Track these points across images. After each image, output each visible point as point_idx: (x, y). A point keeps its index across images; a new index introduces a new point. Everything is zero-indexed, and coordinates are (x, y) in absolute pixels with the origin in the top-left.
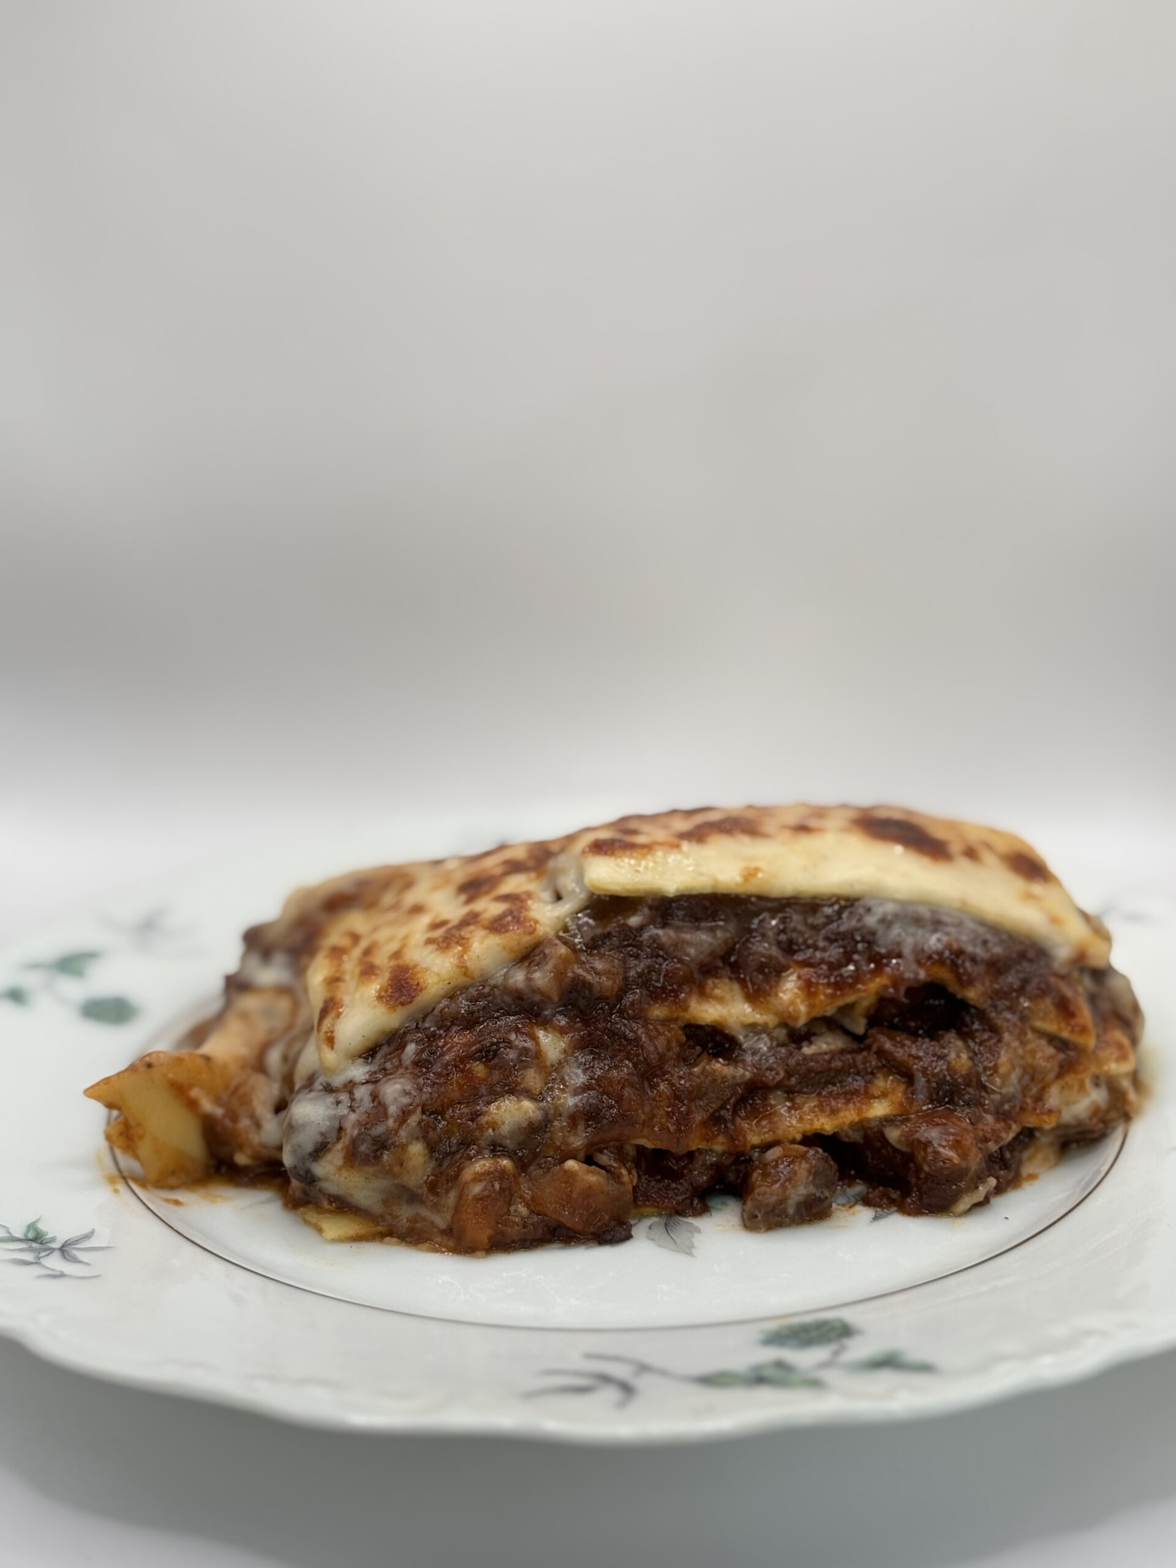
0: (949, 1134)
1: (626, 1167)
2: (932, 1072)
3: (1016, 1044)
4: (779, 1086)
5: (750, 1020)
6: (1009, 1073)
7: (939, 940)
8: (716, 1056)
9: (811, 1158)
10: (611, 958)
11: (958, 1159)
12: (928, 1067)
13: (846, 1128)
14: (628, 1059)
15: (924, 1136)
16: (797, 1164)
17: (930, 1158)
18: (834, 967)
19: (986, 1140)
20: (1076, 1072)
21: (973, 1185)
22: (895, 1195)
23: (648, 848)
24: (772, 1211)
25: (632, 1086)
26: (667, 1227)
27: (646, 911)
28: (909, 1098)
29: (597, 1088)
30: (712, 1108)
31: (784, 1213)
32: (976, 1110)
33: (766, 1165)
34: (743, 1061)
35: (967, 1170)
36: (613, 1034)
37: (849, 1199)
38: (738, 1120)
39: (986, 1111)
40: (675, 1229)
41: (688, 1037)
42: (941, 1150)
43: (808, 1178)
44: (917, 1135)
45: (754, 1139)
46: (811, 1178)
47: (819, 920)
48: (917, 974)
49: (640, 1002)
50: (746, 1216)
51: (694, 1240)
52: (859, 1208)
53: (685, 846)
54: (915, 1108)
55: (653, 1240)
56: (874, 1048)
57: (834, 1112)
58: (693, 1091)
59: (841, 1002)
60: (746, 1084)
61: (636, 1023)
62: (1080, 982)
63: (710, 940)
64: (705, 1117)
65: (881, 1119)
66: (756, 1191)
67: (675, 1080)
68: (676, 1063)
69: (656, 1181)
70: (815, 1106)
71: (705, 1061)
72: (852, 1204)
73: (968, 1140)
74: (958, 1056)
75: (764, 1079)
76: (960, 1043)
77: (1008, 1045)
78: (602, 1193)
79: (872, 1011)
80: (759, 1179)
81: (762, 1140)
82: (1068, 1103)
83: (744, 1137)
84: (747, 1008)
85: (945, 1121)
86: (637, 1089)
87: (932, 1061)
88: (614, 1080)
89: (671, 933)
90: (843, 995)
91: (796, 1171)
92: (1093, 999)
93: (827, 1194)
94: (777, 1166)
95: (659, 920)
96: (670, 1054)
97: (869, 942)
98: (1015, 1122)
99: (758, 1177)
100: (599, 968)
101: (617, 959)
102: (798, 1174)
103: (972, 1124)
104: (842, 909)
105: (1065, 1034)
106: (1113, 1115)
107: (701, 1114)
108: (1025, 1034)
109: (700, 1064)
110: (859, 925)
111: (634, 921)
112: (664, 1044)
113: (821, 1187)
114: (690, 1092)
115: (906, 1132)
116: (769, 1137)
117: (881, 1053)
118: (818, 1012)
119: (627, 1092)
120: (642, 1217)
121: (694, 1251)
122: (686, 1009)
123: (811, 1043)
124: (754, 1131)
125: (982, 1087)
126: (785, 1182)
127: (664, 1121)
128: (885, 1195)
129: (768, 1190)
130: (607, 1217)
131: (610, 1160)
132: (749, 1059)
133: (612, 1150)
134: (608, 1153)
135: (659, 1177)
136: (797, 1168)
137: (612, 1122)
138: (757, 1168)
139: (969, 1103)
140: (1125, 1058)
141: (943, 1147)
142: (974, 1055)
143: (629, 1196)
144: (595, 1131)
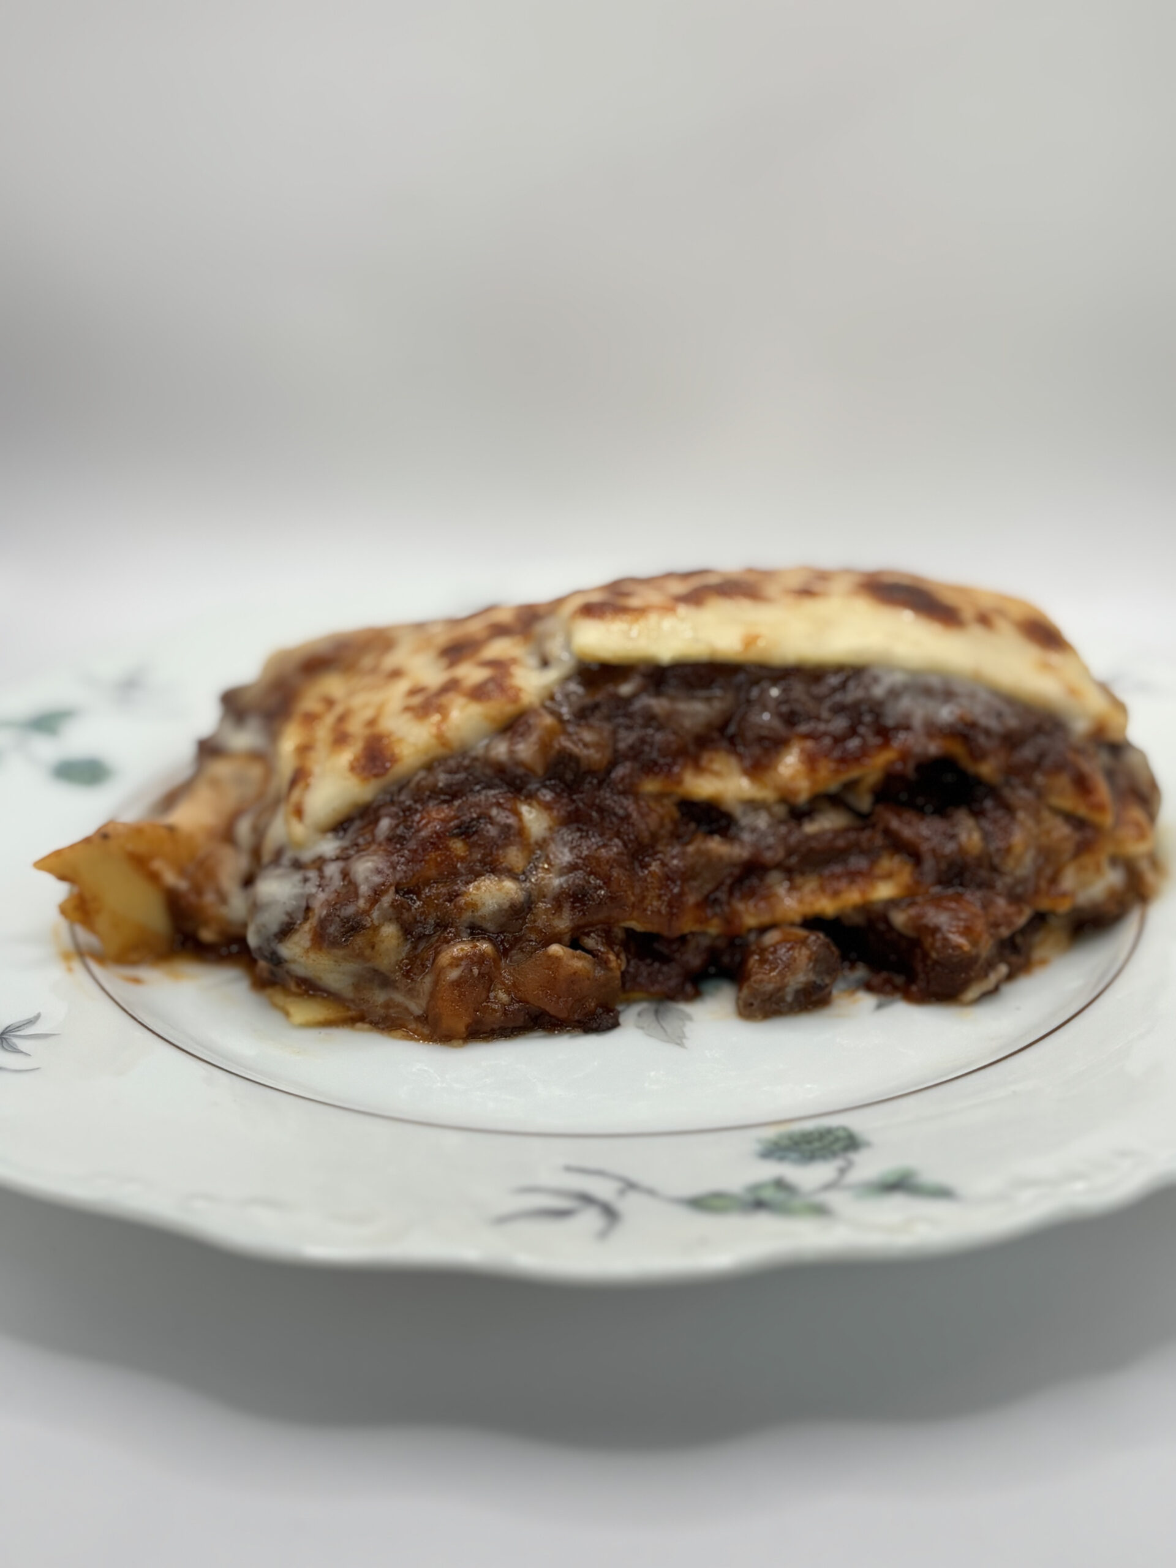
0: (959, 919)
1: (614, 952)
2: (943, 853)
4: (778, 866)
5: (749, 795)
6: (1023, 854)
8: (711, 833)
9: (812, 945)
10: (600, 729)
11: (969, 946)
12: (937, 847)
13: (848, 910)
14: (618, 837)
15: (932, 921)
16: (797, 951)
17: (938, 945)
18: (839, 740)
19: (996, 925)
21: (983, 974)
22: (899, 980)
23: (641, 612)
24: (770, 999)
25: (621, 865)
26: (658, 1014)
28: (916, 879)
29: (584, 868)
30: (706, 889)
31: (782, 1000)
32: (988, 893)
33: (762, 951)
34: (741, 839)
35: (978, 956)
36: (601, 810)
37: (850, 984)
38: (734, 902)
40: (666, 1016)
41: (683, 814)
42: (951, 936)
43: (808, 965)
44: (925, 920)
45: (752, 922)
46: (811, 965)
47: (820, 690)
48: (927, 747)
50: (741, 1003)
51: (685, 1029)
52: (861, 995)
53: (682, 609)
54: (922, 890)
55: (642, 1028)
56: (880, 827)
57: (836, 894)
58: (687, 871)
60: (743, 863)
61: (626, 798)
62: (1097, 756)
63: (706, 710)
64: (699, 899)
65: (885, 901)
66: (753, 979)
67: (667, 860)
68: (669, 840)
69: (646, 964)
70: (816, 888)
71: (700, 838)
72: (853, 989)
73: (980, 925)
74: (970, 836)
75: (762, 858)
76: (971, 822)
77: (1022, 824)
78: (589, 979)
79: (878, 787)
80: (756, 966)
81: (759, 922)
83: (741, 919)
84: (746, 783)
85: (954, 905)
86: (626, 869)
87: (942, 841)
88: (602, 859)
91: (795, 957)
92: (1110, 775)
93: (827, 980)
94: (774, 952)
96: (663, 831)
97: (876, 714)
99: (754, 964)
100: (587, 740)
101: (606, 730)
102: (798, 961)
103: (983, 907)
104: (847, 678)
105: (1082, 811)
106: (1130, 897)
107: (695, 895)
109: (694, 842)
111: (626, 689)
112: (657, 822)
113: (822, 975)
114: (683, 873)
115: (913, 916)
116: (766, 919)
117: (888, 832)
118: (821, 788)
119: (615, 873)
120: (629, 1002)
121: (684, 1041)
122: (679, 782)
123: (812, 820)
124: (750, 912)
125: (994, 869)
126: (784, 969)
127: (655, 903)
128: (888, 981)
129: (766, 977)
130: (593, 1004)
131: (597, 944)
132: (746, 837)
133: (600, 933)
134: (596, 937)
135: (649, 961)
136: (796, 955)
137: (600, 903)
138: (753, 953)
139: (981, 886)
140: (1142, 835)
141: (953, 933)
142: (986, 836)
143: (617, 982)
144: (581, 913)
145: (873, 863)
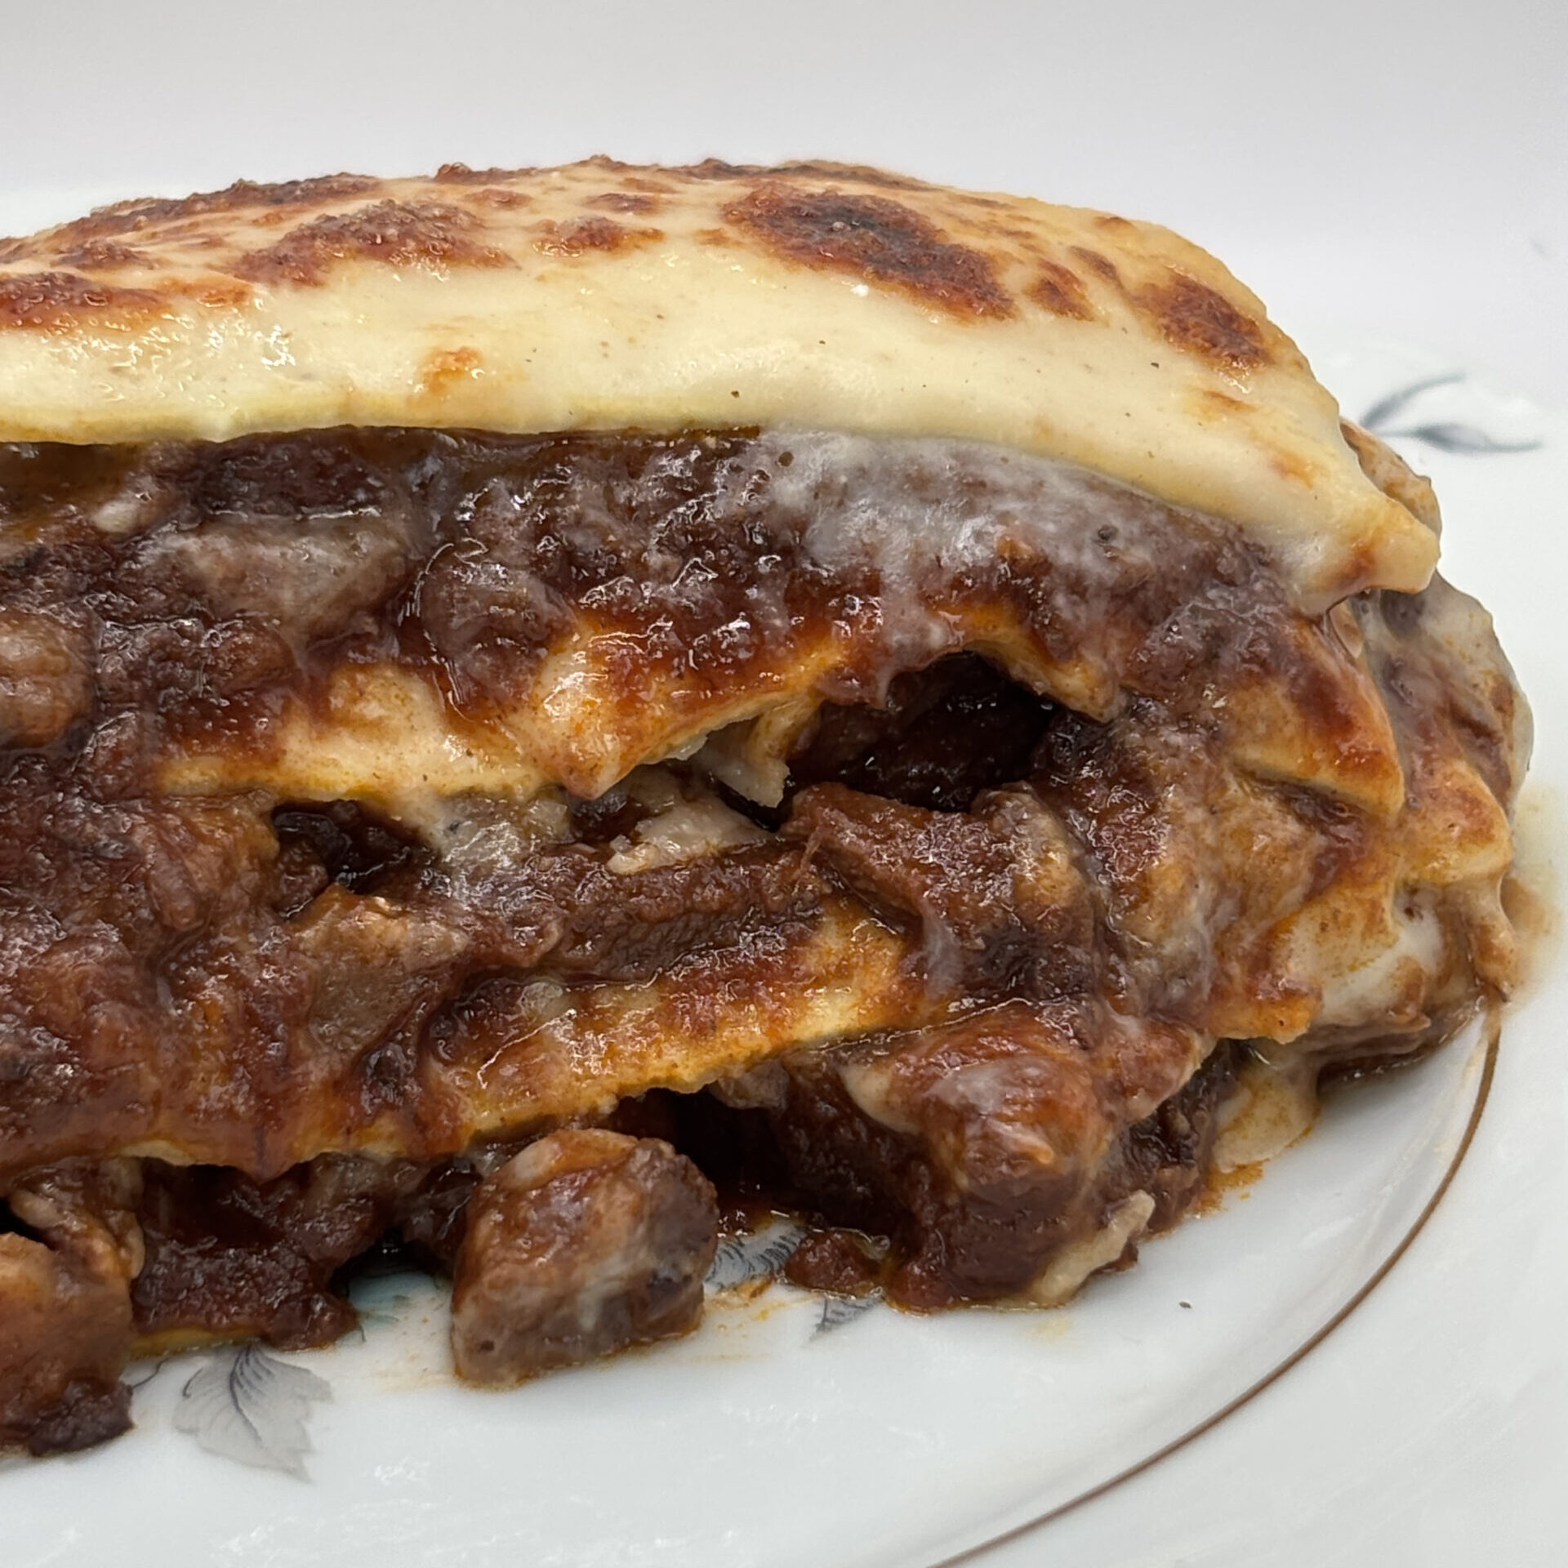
0: (1024, 1082)
1: (108, 1228)
2: (975, 909)
3: (1197, 815)
4: (547, 965)
5: (464, 782)
6: (1183, 896)
7: (979, 536)
8: (364, 889)
9: (641, 1176)
10: (48, 625)
11: (1052, 1153)
12: (962, 893)
13: (737, 1072)
14: (108, 918)
15: (955, 1091)
16: (602, 1193)
17: (972, 1155)
18: (689, 622)
19: (1121, 1091)
20: (1358, 882)
21: (1091, 1220)
22: (876, 1248)
23: (149, 303)
24: (536, 1326)
25: (119, 994)
26: (237, 1388)
27: (148, 484)
28: (911, 979)
29: (17, 1006)
30: (356, 1039)
31: (570, 1325)
32: (1096, 1007)
33: (515, 1195)
34: (443, 901)
35: (1076, 1177)
36: (59, 847)
37: (751, 1267)
38: (436, 1066)
39: (1120, 1008)
40: (259, 1392)
41: (285, 840)
42: (1005, 1129)
43: (632, 1231)
44: (937, 1089)
45: (483, 1117)
46: (641, 1230)
47: (647, 490)
48: (924, 632)
49: (139, 749)
50: (460, 1344)
51: (311, 1428)
52: (780, 1295)
53: (260, 294)
54: (926, 1009)
55: (191, 1431)
56: (812, 847)
57: (703, 1029)
58: (301, 996)
59: (715, 721)
60: (454, 965)
61: (126, 810)
62: (1354, 632)
63: (338, 561)
64: (338, 1067)
65: (833, 1043)
66: (487, 1278)
67: (245, 965)
68: (251, 917)
69: (202, 1254)
70: (650, 1017)
71: (337, 906)
72: (757, 1283)
73: (1077, 1094)
74: (1043, 861)
75: (504, 948)
76: (1045, 822)
77: (1175, 819)
78: (38, 1308)
79: (802, 742)
80: (496, 1241)
81: (502, 1119)
82: (1339, 969)
83: (453, 1115)
84: (451, 748)
85: (1011, 1047)
86: (133, 1004)
87: (973, 877)
88: (64, 980)
89: (222, 543)
90: (721, 701)
91: (597, 1213)
92: (1391, 673)
93: (688, 1268)
94: (543, 1200)
95: (186, 510)
96: (234, 893)
97: (787, 552)
98: (1200, 1032)
99: (491, 1236)
100: (10, 657)
101: (65, 627)
102: (605, 1223)
103: (1085, 1048)
104: (711, 458)
105: (1325, 777)
106: (1457, 988)
107: (325, 1059)
108: (1223, 787)
109: (319, 917)
110: (762, 501)
111: (114, 514)
112: (215, 867)
113: (671, 1251)
114: (290, 1002)
115: (905, 1079)
116: (523, 1109)
117: (828, 858)
118: (654, 751)
119: (105, 1015)
120: (159, 1357)
121: (309, 1462)
122: (274, 759)
123: (635, 841)
124: (480, 1094)
125: (1110, 941)
126: (568, 1246)
127: (215, 1090)
128: (847, 1254)
129: (522, 1273)
130: (55, 1376)
131: (60, 1210)
132: (462, 894)
133: (68, 1182)
134: (55, 1191)
135: (209, 1244)
136: (600, 1206)
137: (61, 1100)
138: (489, 1204)
139: (1073, 989)
140: (1481, 834)
141: (1009, 1120)
142: (1085, 854)
143: (119, 1310)
144: (12, 1131)
145: (798, 941)
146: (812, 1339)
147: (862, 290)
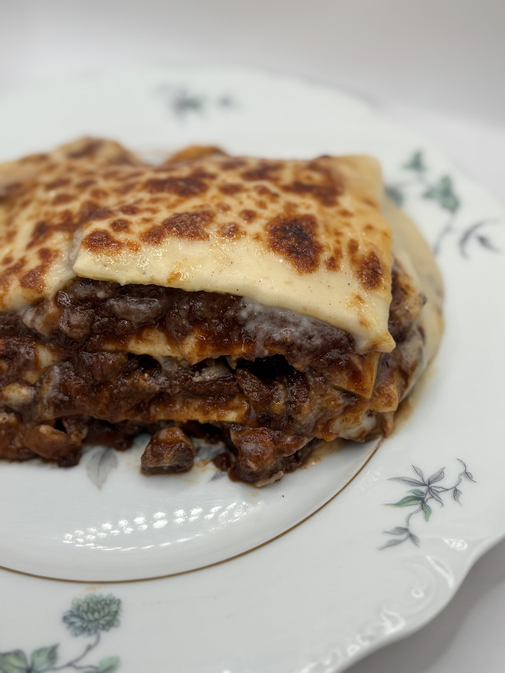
1: (79, 430)
3: (317, 397)
5: (168, 354)
7: (280, 334)
20: (355, 411)
21: (267, 476)
24: (153, 468)
26: (102, 459)
27: (108, 289)
39: (287, 434)
40: (106, 461)
42: (249, 461)
46: (175, 459)
48: (263, 351)
49: (99, 342)
55: (88, 469)
59: (221, 354)
65: (230, 423)
72: (208, 461)
77: (312, 396)
82: (345, 429)
84: (167, 348)
89: (121, 303)
90: (222, 351)
95: (116, 296)
98: (308, 437)
108: (326, 390)
110: (237, 315)
122: (127, 345)
123: (200, 374)
145: (229, 400)
146: (209, 481)
147: (281, 261)
